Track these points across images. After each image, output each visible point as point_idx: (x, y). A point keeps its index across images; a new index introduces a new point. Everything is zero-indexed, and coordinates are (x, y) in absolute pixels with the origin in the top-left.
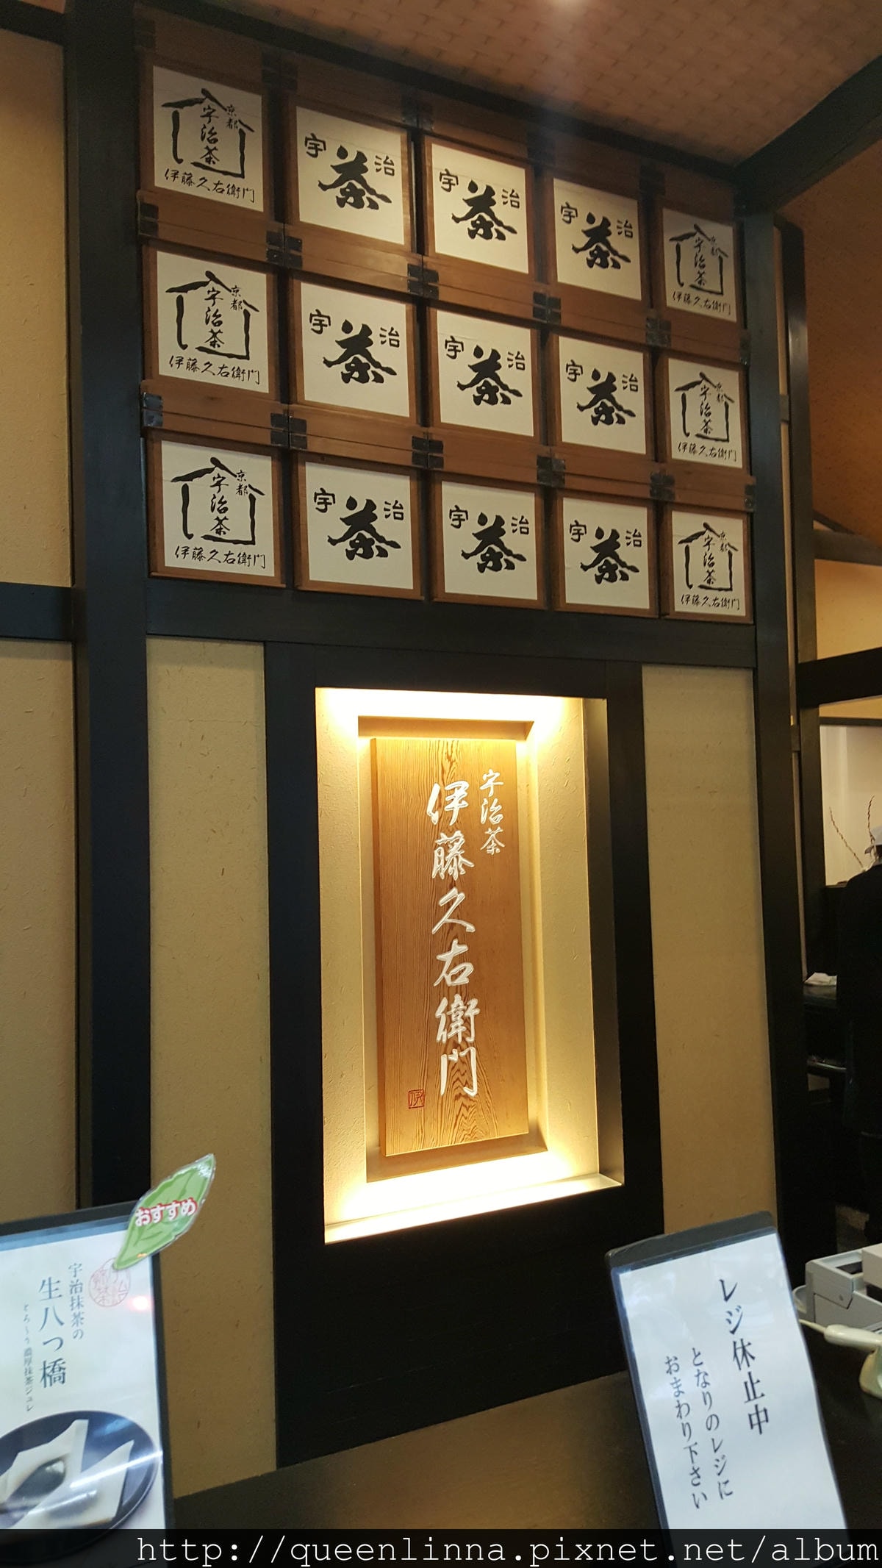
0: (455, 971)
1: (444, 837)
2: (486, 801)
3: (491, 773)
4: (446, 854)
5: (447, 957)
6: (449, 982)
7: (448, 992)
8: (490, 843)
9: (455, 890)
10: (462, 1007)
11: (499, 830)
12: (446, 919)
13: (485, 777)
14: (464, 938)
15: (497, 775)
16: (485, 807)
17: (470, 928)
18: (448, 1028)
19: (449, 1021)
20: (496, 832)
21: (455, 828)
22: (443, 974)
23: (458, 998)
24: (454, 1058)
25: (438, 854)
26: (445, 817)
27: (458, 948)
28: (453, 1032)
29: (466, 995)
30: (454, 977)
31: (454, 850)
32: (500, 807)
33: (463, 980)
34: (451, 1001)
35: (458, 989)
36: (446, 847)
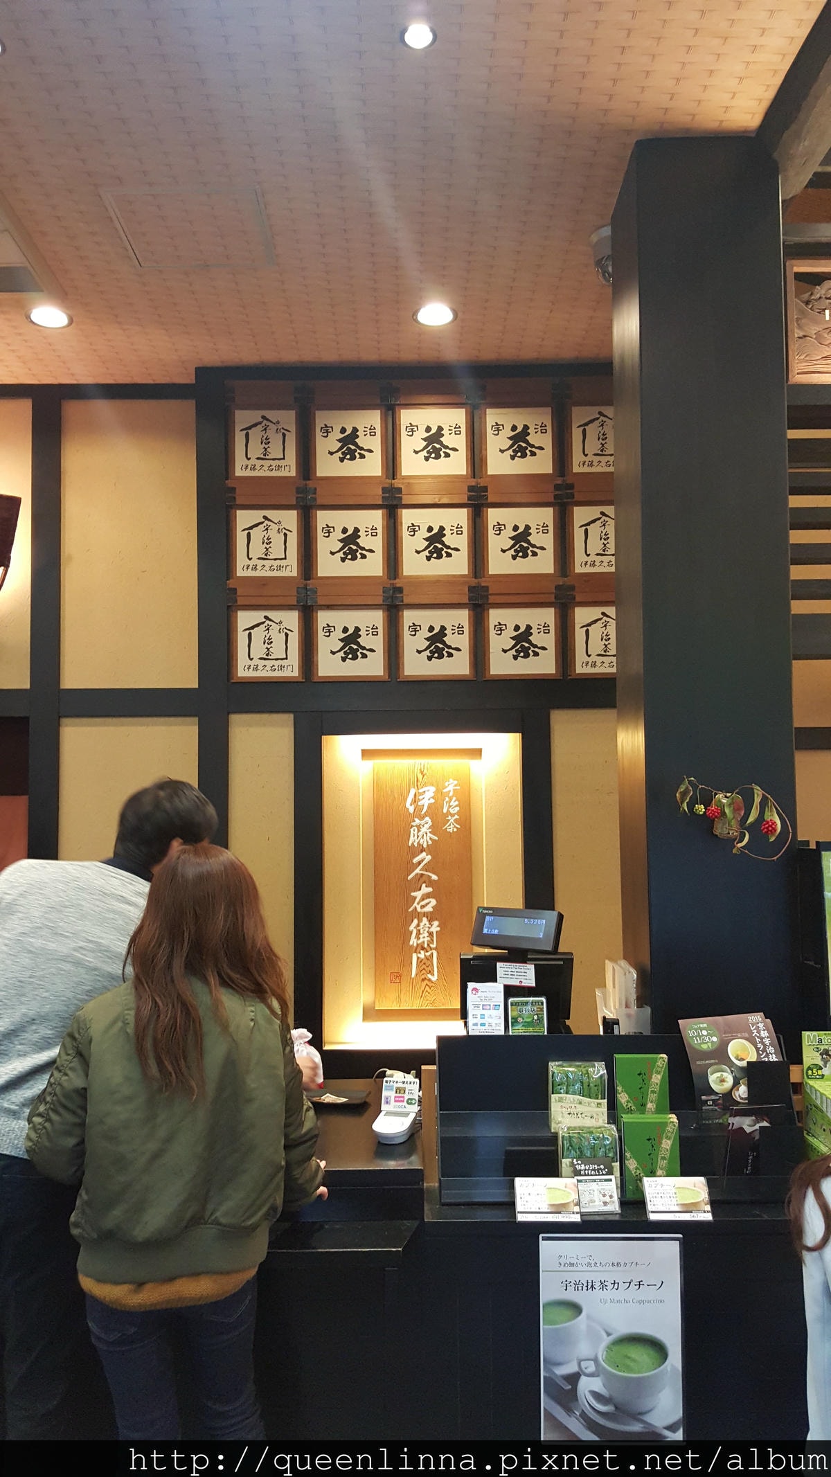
0: (423, 903)
1: (417, 821)
2: (447, 799)
3: (451, 781)
4: (419, 831)
5: (418, 895)
6: (419, 909)
7: (420, 916)
8: (450, 825)
9: (424, 854)
10: (428, 925)
11: (456, 817)
12: (418, 871)
13: (446, 784)
14: (430, 883)
15: (456, 782)
16: (447, 802)
17: (434, 877)
18: (418, 937)
19: (419, 933)
20: (454, 818)
21: (426, 815)
22: (415, 904)
23: (425, 920)
24: (422, 955)
25: (413, 831)
26: (418, 809)
27: (425, 889)
28: (421, 940)
29: (431, 917)
30: (423, 907)
31: (423, 830)
32: (457, 803)
33: (429, 909)
34: (420, 921)
35: (425, 914)
36: (419, 827)
